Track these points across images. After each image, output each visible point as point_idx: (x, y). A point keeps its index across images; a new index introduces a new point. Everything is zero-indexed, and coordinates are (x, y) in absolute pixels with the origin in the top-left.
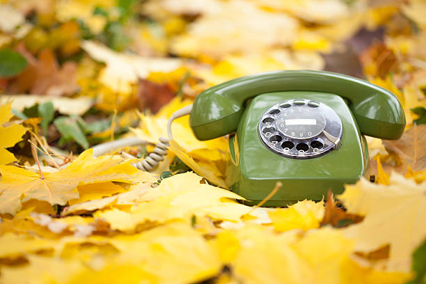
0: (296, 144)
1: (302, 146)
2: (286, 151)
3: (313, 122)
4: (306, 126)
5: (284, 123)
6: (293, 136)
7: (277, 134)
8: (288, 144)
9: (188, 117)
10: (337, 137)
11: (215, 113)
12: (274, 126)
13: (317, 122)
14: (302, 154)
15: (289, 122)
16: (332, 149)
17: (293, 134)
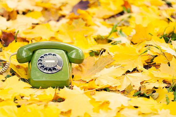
0: (48, 69)
1: (50, 70)
2: (45, 71)
3: (54, 61)
4: (52, 63)
5: (45, 62)
6: (47, 66)
7: (43, 65)
8: (46, 69)
9: (16, 55)
10: (61, 67)
11: (24, 54)
12: (41, 62)
13: (55, 61)
14: (50, 72)
15: (46, 61)
16: (59, 70)
17: (47, 65)
